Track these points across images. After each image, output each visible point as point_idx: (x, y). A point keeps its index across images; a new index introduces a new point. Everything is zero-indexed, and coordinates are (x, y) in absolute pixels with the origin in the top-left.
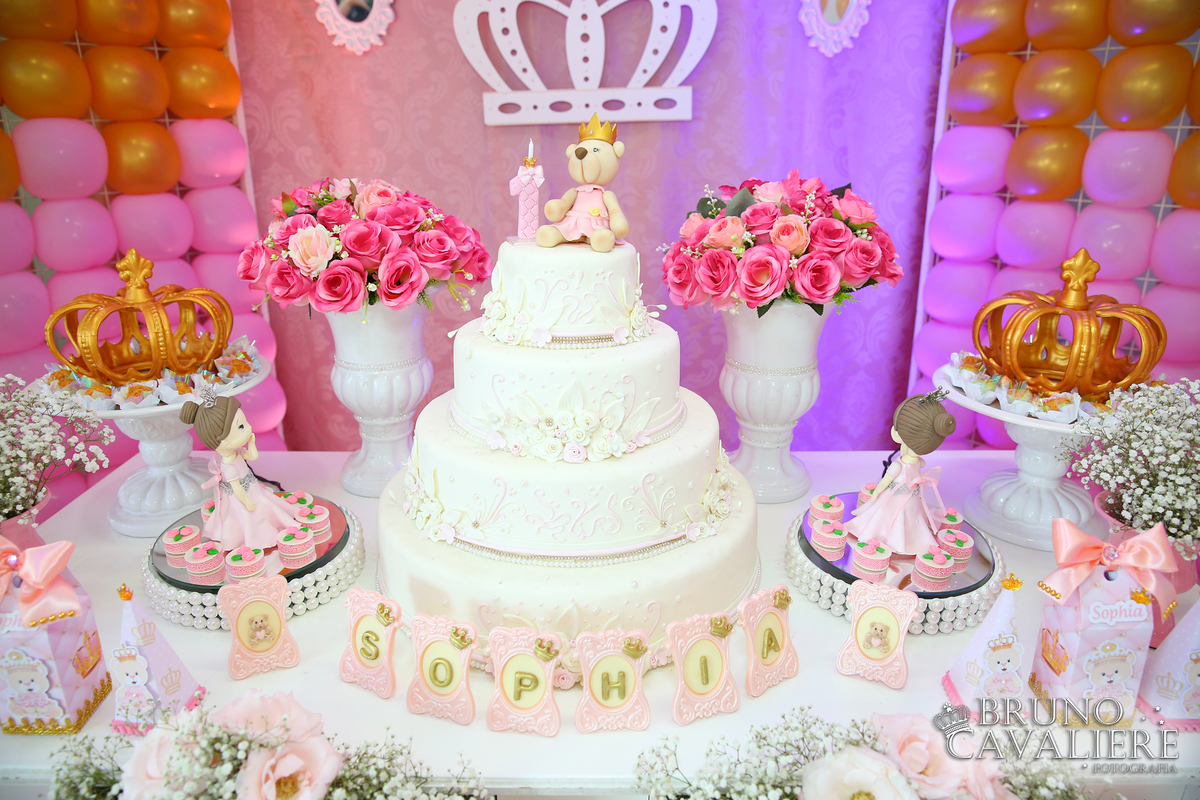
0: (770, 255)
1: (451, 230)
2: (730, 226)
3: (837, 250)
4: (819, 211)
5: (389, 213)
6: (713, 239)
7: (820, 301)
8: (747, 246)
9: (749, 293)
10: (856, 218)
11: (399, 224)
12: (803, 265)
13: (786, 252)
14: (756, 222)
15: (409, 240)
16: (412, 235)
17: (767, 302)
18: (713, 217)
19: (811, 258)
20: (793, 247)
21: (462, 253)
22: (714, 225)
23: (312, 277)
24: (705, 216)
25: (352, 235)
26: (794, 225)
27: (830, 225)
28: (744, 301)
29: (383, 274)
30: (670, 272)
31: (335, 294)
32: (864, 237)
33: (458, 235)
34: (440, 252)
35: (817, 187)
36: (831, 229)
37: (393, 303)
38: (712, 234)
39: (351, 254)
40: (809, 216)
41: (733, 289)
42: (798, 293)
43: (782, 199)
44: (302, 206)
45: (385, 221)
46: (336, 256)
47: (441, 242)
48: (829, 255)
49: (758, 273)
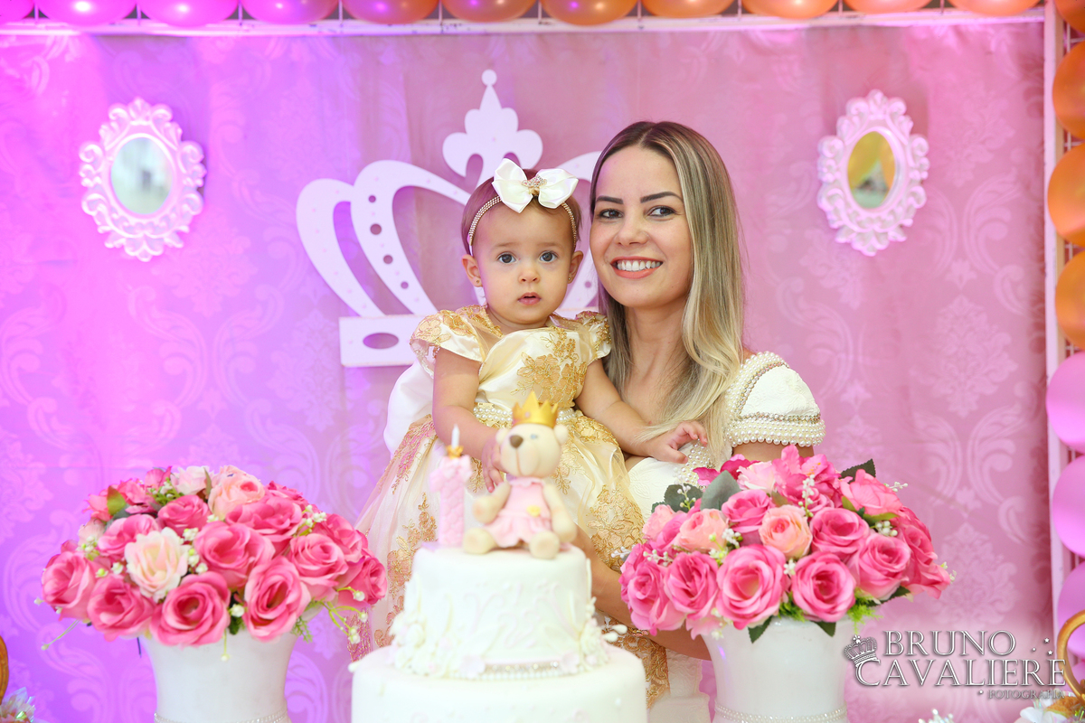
0: (758, 558)
1: (336, 533)
2: (707, 522)
3: (849, 550)
4: (824, 499)
5: (256, 512)
6: (685, 540)
7: (829, 618)
8: (731, 547)
9: (733, 609)
10: (873, 508)
11: (270, 527)
12: (802, 572)
13: (779, 554)
14: (741, 516)
15: (283, 548)
16: (287, 542)
17: (759, 621)
18: (685, 510)
19: (813, 561)
20: (790, 548)
21: (350, 564)
22: (686, 520)
23: (156, 599)
24: (676, 508)
25: (212, 541)
26: (789, 520)
27: (839, 517)
28: (729, 620)
29: (250, 593)
30: (631, 585)
31: (185, 620)
32: (886, 533)
33: (345, 540)
34: (324, 564)
35: (821, 468)
36: (841, 523)
37: (263, 631)
38: (684, 534)
39: (211, 567)
40: (810, 507)
41: (714, 605)
42: (799, 608)
43: (776, 485)
44: (134, 504)
45: (252, 522)
46: (191, 571)
47: (325, 549)
48: (836, 558)
49: (745, 583)
